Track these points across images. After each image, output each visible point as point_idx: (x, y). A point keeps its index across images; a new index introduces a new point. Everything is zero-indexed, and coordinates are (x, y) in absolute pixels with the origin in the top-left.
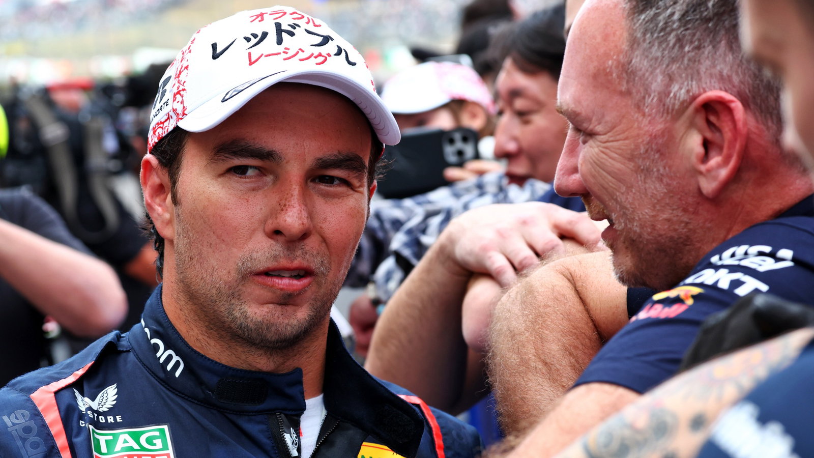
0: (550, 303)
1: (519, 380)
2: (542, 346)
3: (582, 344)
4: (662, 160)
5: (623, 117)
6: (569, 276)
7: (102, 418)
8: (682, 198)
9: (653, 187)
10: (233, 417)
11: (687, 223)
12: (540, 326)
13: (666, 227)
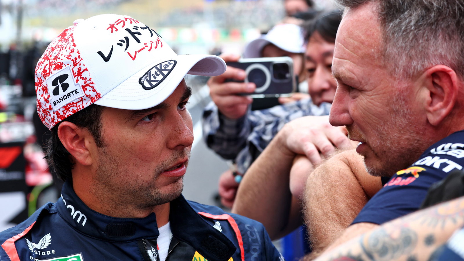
0: (338, 180)
1: (323, 224)
2: (335, 205)
3: (358, 203)
4: (406, 105)
5: (382, 80)
6: (348, 163)
7: (43, 253)
8: (417, 126)
9: (400, 121)
10: (118, 245)
11: (418, 140)
12: (333, 193)
13: (406, 143)
